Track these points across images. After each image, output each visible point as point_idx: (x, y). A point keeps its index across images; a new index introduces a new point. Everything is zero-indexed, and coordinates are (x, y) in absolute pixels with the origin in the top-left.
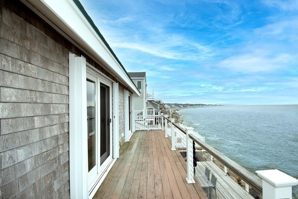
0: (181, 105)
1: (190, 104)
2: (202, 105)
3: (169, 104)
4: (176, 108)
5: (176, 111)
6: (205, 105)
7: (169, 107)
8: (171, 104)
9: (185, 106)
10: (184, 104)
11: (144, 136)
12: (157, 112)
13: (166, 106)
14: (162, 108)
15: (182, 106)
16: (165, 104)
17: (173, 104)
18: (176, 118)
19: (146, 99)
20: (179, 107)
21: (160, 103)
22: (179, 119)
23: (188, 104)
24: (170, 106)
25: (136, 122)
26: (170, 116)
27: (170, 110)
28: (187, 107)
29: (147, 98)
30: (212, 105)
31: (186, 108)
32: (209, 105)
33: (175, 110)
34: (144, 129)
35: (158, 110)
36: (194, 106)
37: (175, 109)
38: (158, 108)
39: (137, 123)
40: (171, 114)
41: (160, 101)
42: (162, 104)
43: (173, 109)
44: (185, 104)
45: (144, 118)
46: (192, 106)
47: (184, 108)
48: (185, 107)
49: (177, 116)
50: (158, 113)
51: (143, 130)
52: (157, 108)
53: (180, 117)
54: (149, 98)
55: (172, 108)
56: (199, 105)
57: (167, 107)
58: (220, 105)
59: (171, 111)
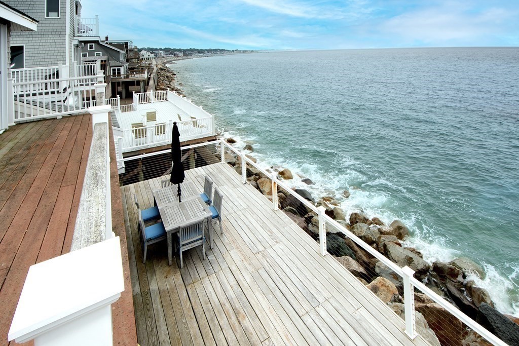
0: (180, 50)
1: (197, 50)
2: (222, 51)
3: (152, 49)
4: (168, 59)
5: (167, 65)
6: (227, 50)
7: (151, 57)
8: (156, 49)
9: (187, 53)
10: (185, 49)
11: (37, 137)
12: (116, 68)
13: (145, 54)
14: (132, 59)
15: (181, 54)
16: (140, 50)
17: (161, 49)
18: (166, 79)
19: (75, 38)
20: (175, 55)
21: (127, 47)
22: (173, 81)
23: (194, 49)
24: (153, 55)
25: (25, 98)
26: (152, 76)
27: (154, 62)
28: (191, 54)
29: (76, 34)
30: (240, 51)
31: (189, 57)
32: (233, 51)
33: (165, 63)
34: (45, 116)
35: (120, 64)
36: (207, 53)
37: (165, 61)
38: (119, 58)
39: (22, 102)
40: (155, 70)
41: (126, 44)
42: (132, 50)
43: (160, 61)
44: (187, 50)
45: (64, 85)
46: (202, 53)
47: (185, 57)
48: (187, 55)
49: (169, 74)
50: (119, 70)
51: (45, 120)
52: (118, 60)
53: (175, 76)
54: (87, 34)
55: (159, 57)
56: (216, 50)
57: (146, 56)
58: (252, 51)
59: (157, 66)
